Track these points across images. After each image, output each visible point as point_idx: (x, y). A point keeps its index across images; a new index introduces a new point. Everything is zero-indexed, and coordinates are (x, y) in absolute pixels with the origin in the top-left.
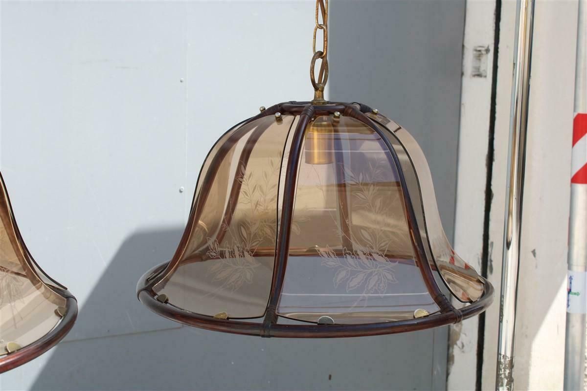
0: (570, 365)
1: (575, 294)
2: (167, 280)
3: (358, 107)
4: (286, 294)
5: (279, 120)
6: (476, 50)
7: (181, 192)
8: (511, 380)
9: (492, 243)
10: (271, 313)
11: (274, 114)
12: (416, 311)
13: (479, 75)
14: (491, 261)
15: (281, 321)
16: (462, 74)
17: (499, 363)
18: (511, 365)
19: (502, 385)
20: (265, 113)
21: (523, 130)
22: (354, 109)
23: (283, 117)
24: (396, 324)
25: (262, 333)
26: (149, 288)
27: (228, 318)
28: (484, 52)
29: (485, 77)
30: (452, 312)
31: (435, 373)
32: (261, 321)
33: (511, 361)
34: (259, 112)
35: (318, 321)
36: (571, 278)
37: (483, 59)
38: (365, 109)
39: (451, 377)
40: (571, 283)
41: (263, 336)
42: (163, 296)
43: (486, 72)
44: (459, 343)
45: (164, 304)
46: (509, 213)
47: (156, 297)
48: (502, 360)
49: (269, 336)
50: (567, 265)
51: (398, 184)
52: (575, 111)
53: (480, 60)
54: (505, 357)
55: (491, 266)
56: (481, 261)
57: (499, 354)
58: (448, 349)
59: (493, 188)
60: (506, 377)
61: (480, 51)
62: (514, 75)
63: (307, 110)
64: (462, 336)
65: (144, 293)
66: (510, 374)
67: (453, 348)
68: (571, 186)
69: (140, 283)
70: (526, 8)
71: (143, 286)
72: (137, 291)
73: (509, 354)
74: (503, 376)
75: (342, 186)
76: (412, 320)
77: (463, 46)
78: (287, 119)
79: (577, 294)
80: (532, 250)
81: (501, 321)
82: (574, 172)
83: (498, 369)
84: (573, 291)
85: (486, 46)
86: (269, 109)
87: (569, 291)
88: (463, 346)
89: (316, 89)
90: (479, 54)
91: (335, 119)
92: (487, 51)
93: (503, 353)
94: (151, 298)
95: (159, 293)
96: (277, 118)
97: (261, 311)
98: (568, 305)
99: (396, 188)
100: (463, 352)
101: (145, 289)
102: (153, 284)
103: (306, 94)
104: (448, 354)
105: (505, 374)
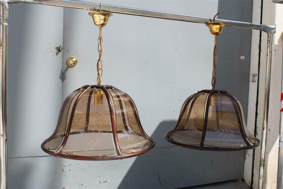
0: (280, 161)
1: (281, 142)
2: (173, 135)
3: (224, 91)
4: (206, 139)
5: (203, 94)
6: (253, 75)
7: (174, 111)
8: (264, 165)
9: (257, 127)
10: (202, 144)
11: (202, 92)
12: (241, 145)
13: (254, 82)
14: (257, 132)
15: (204, 146)
16: (249, 81)
17: (261, 160)
18: (264, 161)
19: (261, 166)
20: (199, 92)
21: (268, 96)
22: (223, 92)
23: (205, 93)
24: (233, 149)
25: (200, 149)
26: (168, 137)
27: (190, 145)
28: (255, 75)
29: (256, 82)
30: (250, 146)
31: (241, 162)
32: (199, 146)
33: (264, 160)
34: (197, 92)
35: (215, 146)
36: (280, 138)
37: (255, 77)
38: (226, 92)
39: (245, 163)
40: (280, 139)
41: (200, 150)
42: (172, 139)
43: (256, 81)
44: (247, 154)
45: (173, 141)
46: (264, 118)
47: (170, 139)
48: (262, 159)
49: (202, 150)
50: (279, 134)
51: (236, 112)
52: (281, 92)
53: (254, 77)
54: (262, 158)
55: (257, 133)
56: (254, 132)
57: (261, 158)
58: (245, 155)
59: (258, 112)
60: (263, 164)
61: (254, 75)
62: (265, 83)
63: (211, 92)
64: (249, 152)
65: (167, 138)
66: (264, 163)
67: (246, 155)
68: (280, 112)
69: (165, 135)
70: (269, 65)
71: (166, 136)
72: (165, 137)
73: (263, 158)
74: (262, 164)
75: (217, 112)
76: (239, 148)
77: (249, 74)
78: (206, 94)
79: (282, 142)
80: (269, 129)
81: (261, 149)
82: (281, 109)
83: (260, 162)
84: (281, 141)
85: (256, 74)
86: (200, 91)
87: (280, 141)
88: (249, 155)
89: (213, 86)
90: (254, 76)
91: (219, 94)
92: (256, 75)
93: (262, 157)
94: (169, 139)
95: (171, 138)
96: (203, 93)
97: (199, 143)
98: (279, 145)
99: (235, 113)
100: (249, 156)
101: (167, 137)
102: (169, 136)
103: (210, 88)
104: (244, 157)
105: (262, 163)
